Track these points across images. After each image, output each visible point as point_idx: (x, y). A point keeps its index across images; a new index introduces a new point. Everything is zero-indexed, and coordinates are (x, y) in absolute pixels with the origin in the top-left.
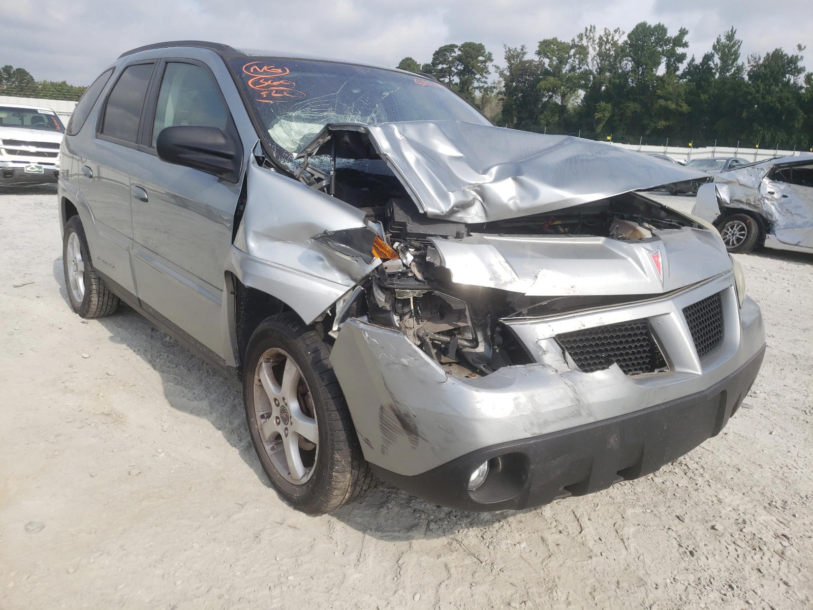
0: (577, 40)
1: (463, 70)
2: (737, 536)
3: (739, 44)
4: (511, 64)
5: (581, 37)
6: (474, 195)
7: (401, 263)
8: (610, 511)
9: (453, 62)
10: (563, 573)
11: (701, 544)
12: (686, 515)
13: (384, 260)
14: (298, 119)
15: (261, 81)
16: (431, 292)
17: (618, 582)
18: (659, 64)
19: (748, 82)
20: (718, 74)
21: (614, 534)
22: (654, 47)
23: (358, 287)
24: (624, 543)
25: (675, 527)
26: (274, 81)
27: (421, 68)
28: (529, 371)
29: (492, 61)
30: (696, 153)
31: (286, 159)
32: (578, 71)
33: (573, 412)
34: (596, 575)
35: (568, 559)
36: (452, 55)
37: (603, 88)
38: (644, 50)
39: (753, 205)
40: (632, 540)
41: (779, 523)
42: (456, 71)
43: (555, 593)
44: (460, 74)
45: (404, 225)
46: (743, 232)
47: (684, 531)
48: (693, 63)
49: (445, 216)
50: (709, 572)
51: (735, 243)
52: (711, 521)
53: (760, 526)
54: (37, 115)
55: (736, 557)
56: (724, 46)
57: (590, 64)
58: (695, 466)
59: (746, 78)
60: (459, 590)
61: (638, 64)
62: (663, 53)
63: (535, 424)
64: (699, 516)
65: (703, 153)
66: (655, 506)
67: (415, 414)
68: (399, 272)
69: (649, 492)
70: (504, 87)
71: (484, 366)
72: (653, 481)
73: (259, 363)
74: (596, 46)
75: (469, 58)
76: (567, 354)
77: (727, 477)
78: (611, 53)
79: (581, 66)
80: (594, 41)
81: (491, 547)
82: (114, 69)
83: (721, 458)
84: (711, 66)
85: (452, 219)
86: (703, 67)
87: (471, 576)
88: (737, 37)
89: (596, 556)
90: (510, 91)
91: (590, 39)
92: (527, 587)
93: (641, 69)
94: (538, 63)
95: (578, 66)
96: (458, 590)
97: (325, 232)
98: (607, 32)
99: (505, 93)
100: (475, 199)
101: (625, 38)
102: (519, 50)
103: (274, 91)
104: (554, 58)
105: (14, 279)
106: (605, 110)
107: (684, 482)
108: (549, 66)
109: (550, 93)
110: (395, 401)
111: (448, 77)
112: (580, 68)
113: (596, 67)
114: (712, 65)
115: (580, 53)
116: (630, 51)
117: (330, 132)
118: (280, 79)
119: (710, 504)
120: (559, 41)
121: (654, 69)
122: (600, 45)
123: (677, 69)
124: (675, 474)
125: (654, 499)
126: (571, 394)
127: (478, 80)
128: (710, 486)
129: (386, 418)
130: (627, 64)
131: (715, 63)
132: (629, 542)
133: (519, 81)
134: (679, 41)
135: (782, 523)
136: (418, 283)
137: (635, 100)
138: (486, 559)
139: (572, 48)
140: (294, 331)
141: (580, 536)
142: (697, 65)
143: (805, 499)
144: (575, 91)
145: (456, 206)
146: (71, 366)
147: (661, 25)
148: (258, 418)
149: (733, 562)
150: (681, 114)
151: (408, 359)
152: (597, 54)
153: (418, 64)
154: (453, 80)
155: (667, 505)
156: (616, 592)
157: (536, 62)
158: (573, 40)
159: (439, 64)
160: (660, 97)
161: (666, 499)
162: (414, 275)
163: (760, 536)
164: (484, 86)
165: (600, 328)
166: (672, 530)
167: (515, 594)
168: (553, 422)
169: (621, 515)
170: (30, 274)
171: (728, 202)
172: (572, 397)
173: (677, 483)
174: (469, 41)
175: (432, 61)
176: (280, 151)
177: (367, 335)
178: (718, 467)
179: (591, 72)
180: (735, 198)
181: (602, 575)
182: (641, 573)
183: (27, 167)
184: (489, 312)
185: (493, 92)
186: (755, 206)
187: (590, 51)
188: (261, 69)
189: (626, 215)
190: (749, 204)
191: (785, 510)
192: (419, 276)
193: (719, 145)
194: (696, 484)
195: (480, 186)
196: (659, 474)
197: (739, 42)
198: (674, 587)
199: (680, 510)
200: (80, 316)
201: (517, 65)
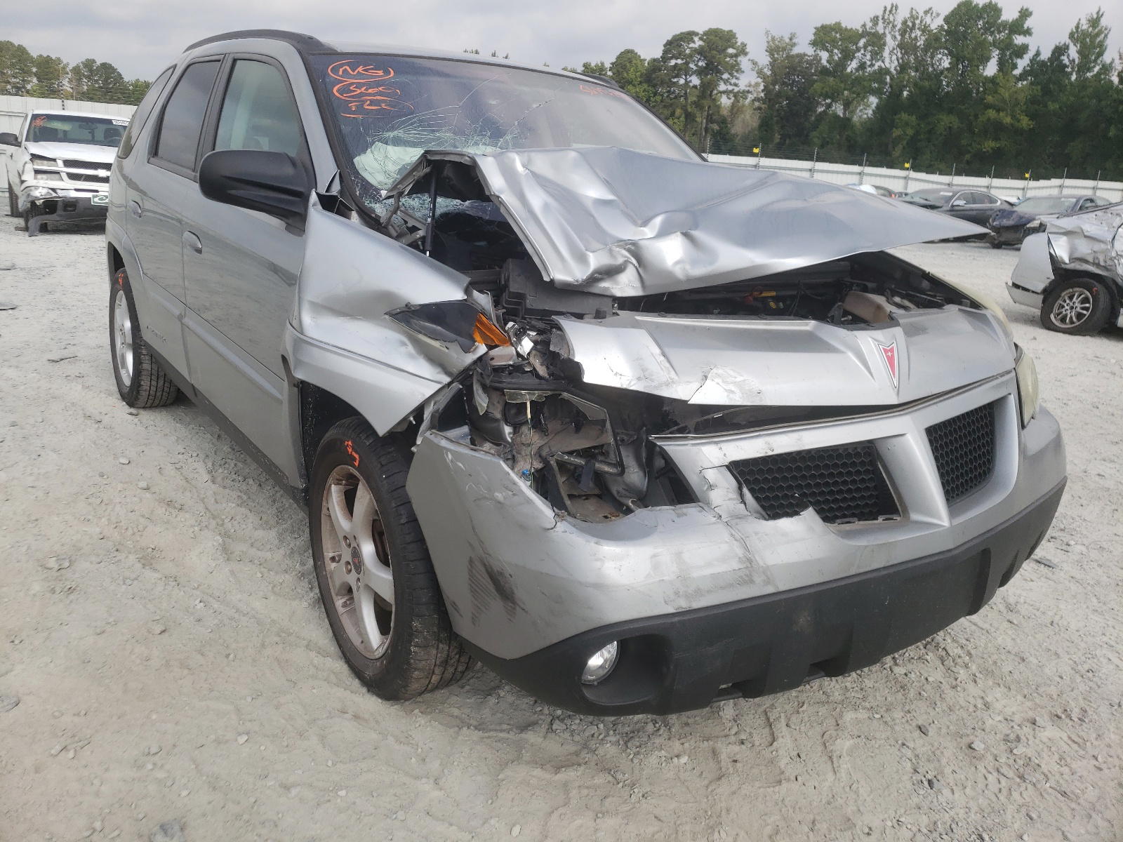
0: (869, 25)
1: (705, 68)
2: (1003, 760)
3: (1106, 32)
4: (775, 60)
5: (875, 20)
6: (626, 257)
7: (515, 352)
8: (820, 714)
9: (691, 56)
10: (736, 805)
11: (948, 770)
12: (932, 725)
13: (490, 347)
14: (397, 142)
15: (351, 88)
16: (556, 394)
17: (813, 822)
18: (988, 59)
19: (1118, 86)
20: (1074, 74)
21: (820, 748)
22: (982, 35)
23: (454, 385)
24: (832, 762)
25: (912, 742)
26: (370, 88)
27: (646, 64)
28: (679, 516)
29: (746, 54)
30: (1035, 188)
31: (374, 198)
32: (869, 69)
33: (741, 577)
34: (783, 810)
35: (747, 784)
36: (690, 46)
37: (905, 93)
38: (967, 39)
39: (1103, 266)
40: (846, 758)
41: (1070, 742)
42: (695, 68)
43: (716, 834)
44: (701, 72)
45: (521, 297)
46: (1087, 305)
47: (925, 749)
48: (1038, 59)
49: (580, 285)
50: (952, 813)
51: (1074, 319)
52: (968, 735)
53: (1041, 746)
54: (111, 127)
55: (997, 791)
56: (1085, 34)
57: (887, 61)
58: (959, 651)
59: (1115, 80)
60: (578, 822)
61: (957, 58)
62: (994, 44)
63: (681, 593)
64: (951, 727)
65: (1047, 187)
66: (887, 709)
67: (511, 573)
68: (510, 365)
69: (884, 688)
70: (763, 91)
71: (632, 502)
72: (892, 672)
73: (327, 485)
74: (897, 34)
75: (714, 50)
76: (745, 490)
77: (1003, 670)
78: (918, 44)
79: (874, 62)
80: (894, 26)
81: (636, 761)
82: (175, 67)
83: (1000, 640)
84: (1064, 62)
85: (594, 290)
86: (1052, 64)
87: (600, 801)
88: (1104, 22)
89: (788, 780)
90: (770, 97)
91: (888, 23)
92: (678, 822)
93: (960, 66)
94: (812, 58)
95: (869, 63)
96: (576, 822)
97: (406, 305)
98: (914, 13)
99: (763, 101)
100: (627, 262)
101: (939, 21)
102: (787, 40)
103: (368, 102)
104: (836, 51)
105: (51, 351)
106: (906, 124)
107: (936, 675)
108: (828, 61)
109: (828, 101)
110: (485, 553)
111: (684, 77)
112: (872, 65)
113: (896, 63)
114: (1066, 61)
115: (873, 44)
116: (947, 40)
117: (429, 162)
118: (378, 84)
119: (971, 709)
120: (844, 26)
121: (981, 67)
122: (903, 33)
123: (1015, 66)
124: (926, 662)
125: (889, 699)
126: (740, 552)
127: (726, 81)
128: (975, 682)
129: (477, 575)
130: (941, 59)
131: (1071, 59)
132: (841, 762)
133: (784, 83)
134: (1018, 27)
135: (1076, 743)
136: (537, 381)
137: (950, 111)
138: (625, 778)
139: (862, 36)
140: (368, 444)
141: (771, 749)
142: (1043, 61)
143: (1116, 707)
144: (864, 97)
145: (597, 271)
146: (102, 475)
147: (993, 3)
148: (327, 561)
149: (990, 799)
150: (1018, 132)
151: (504, 494)
152: (898, 46)
153: (642, 58)
154: (691, 81)
155: (907, 708)
156: (808, 837)
157: (809, 56)
158: (864, 25)
159: (671, 58)
160: (988, 106)
161: (906, 699)
162: (534, 369)
163: (1037, 761)
164: (733, 89)
165: (799, 453)
166: (908, 747)
167: (658, 832)
168: (709, 592)
169: (834, 720)
170: (74, 345)
171: (1067, 261)
172: (741, 556)
173: (926, 675)
174: (714, 26)
175: (661, 54)
176: (367, 187)
177: (450, 456)
178: (992, 654)
179: (887, 72)
180: (1077, 255)
181: (791, 811)
182: (850, 810)
183: (94, 197)
184: (644, 425)
185: (746, 98)
186: (1105, 268)
187: (887, 41)
188: (354, 71)
189: (870, 285)
190: (1098, 265)
191: (1084, 724)
192: (542, 371)
193: (1070, 176)
194: (956, 679)
195: (634, 244)
196: (901, 662)
197: (1106, 29)
198: (896, 833)
199: (925, 717)
200: (128, 404)
201: (782, 61)
